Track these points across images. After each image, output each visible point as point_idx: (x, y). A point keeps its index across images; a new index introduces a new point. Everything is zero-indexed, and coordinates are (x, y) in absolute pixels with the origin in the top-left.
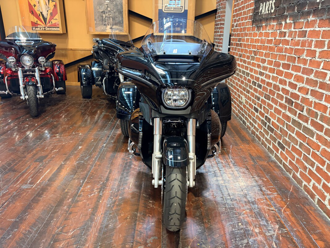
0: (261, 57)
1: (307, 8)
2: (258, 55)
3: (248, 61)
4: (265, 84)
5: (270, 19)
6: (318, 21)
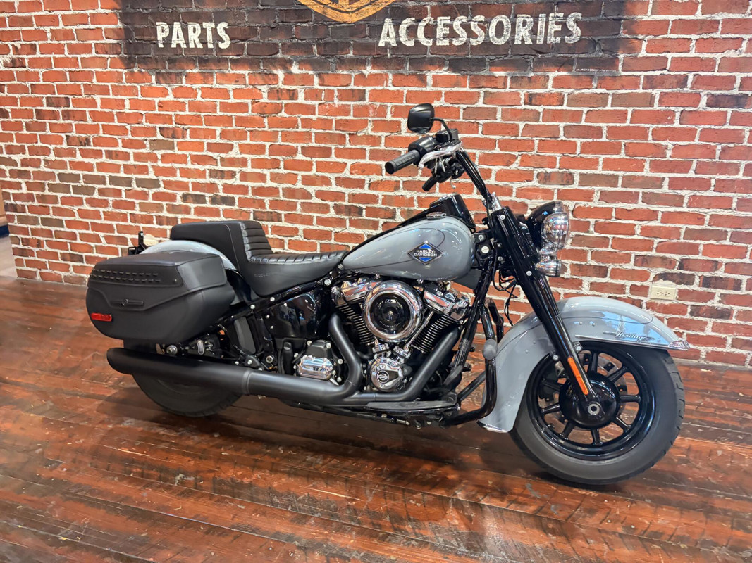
0: (205, 140)
1: (352, 52)
2: (188, 136)
3: (135, 154)
4: (246, 193)
5: (220, 62)
6: (391, 77)
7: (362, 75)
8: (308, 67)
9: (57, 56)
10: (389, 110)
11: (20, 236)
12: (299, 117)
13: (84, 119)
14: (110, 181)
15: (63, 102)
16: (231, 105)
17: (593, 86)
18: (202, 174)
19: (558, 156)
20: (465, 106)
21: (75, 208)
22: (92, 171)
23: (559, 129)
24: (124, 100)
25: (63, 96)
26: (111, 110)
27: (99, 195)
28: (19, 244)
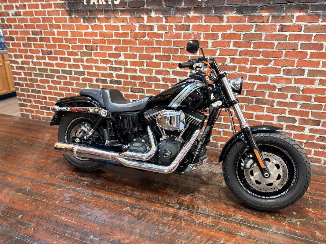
0: (107, 52)
1: (183, 5)
2: (99, 50)
3: (73, 59)
4: (127, 78)
5: (115, 11)
6: (204, 17)
7: (188, 17)
8: (160, 13)
9: (36, 10)
10: (202, 35)
11: (22, 98)
12: (155, 39)
13: (49, 41)
14: (62, 72)
15: (39, 33)
16: (120, 34)
17: (319, 21)
18: (105, 69)
19: (296, 60)
20: (244, 33)
21: (46, 85)
22: (53, 67)
23: (298, 45)
24: (67, 32)
25: (39, 30)
26: (62, 37)
27: (57, 79)
28: (21, 101)
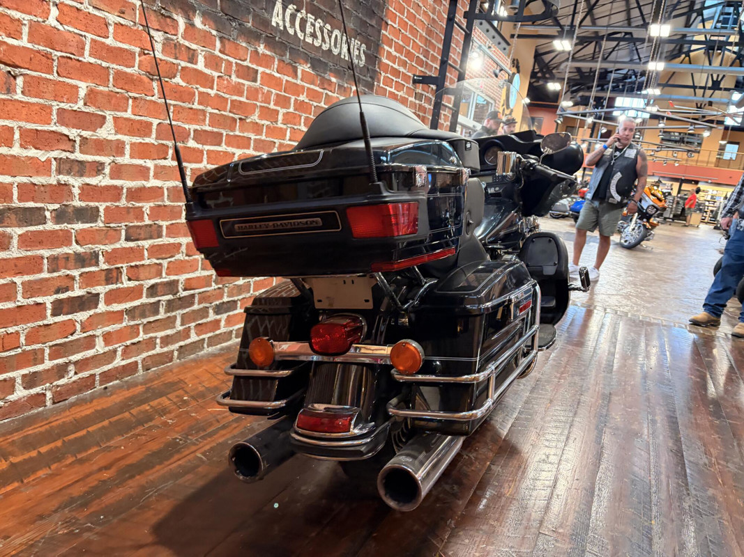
0: (54, 103)
1: (251, 23)
2: (19, 91)
4: (118, 199)
6: (276, 60)
7: (256, 52)
8: (212, 23)
10: (272, 98)
12: (197, 88)
20: (315, 104)
